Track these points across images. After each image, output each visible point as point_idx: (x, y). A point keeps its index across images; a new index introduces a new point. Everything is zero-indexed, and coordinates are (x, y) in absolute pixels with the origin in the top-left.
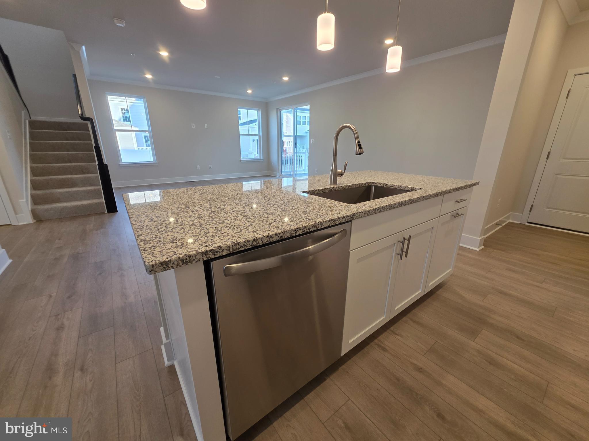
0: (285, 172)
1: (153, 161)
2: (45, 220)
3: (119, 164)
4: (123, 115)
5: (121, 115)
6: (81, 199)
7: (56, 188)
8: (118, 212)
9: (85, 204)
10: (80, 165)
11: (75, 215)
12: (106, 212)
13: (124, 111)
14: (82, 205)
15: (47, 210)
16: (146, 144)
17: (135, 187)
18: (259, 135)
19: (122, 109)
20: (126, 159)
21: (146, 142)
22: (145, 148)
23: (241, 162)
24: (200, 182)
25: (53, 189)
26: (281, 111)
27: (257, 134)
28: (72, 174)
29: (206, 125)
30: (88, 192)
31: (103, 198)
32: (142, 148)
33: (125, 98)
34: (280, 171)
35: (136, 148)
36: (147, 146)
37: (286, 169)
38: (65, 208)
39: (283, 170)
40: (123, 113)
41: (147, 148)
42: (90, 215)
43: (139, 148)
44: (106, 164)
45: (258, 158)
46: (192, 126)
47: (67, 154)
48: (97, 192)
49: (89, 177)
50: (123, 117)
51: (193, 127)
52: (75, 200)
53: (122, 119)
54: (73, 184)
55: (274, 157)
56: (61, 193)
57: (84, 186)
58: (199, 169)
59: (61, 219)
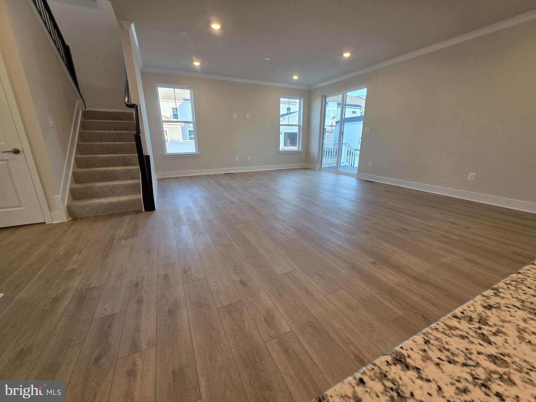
0: (325, 164)
1: (195, 152)
2: (81, 218)
3: (164, 155)
4: (173, 113)
5: (172, 114)
6: (120, 195)
7: (97, 181)
8: (156, 210)
9: (122, 200)
10: (122, 157)
11: (111, 213)
12: (144, 210)
13: (174, 110)
14: (119, 201)
15: (83, 207)
16: (189, 137)
17: (177, 178)
18: (299, 126)
19: (173, 108)
20: (170, 150)
21: (189, 135)
22: (189, 140)
23: (279, 153)
24: (239, 174)
25: (94, 182)
26: (326, 99)
27: (297, 124)
28: (115, 166)
29: (248, 115)
30: (127, 186)
31: (141, 193)
32: (186, 141)
33: (173, 89)
34: (320, 163)
35: (182, 141)
36: (190, 139)
37: (327, 161)
38: (101, 205)
39: (324, 163)
40: (173, 112)
41: (190, 140)
42: (126, 213)
43: (184, 141)
44: (149, 155)
45: (296, 150)
46: (234, 116)
47: (112, 144)
48: (136, 185)
49: (131, 170)
50: (173, 115)
51: (234, 118)
52: (114, 195)
53: (173, 116)
54: (113, 177)
55: (314, 149)
56: (100, 188)
57: (125, 179)
58: (238, 160)
59: (96, 218)
